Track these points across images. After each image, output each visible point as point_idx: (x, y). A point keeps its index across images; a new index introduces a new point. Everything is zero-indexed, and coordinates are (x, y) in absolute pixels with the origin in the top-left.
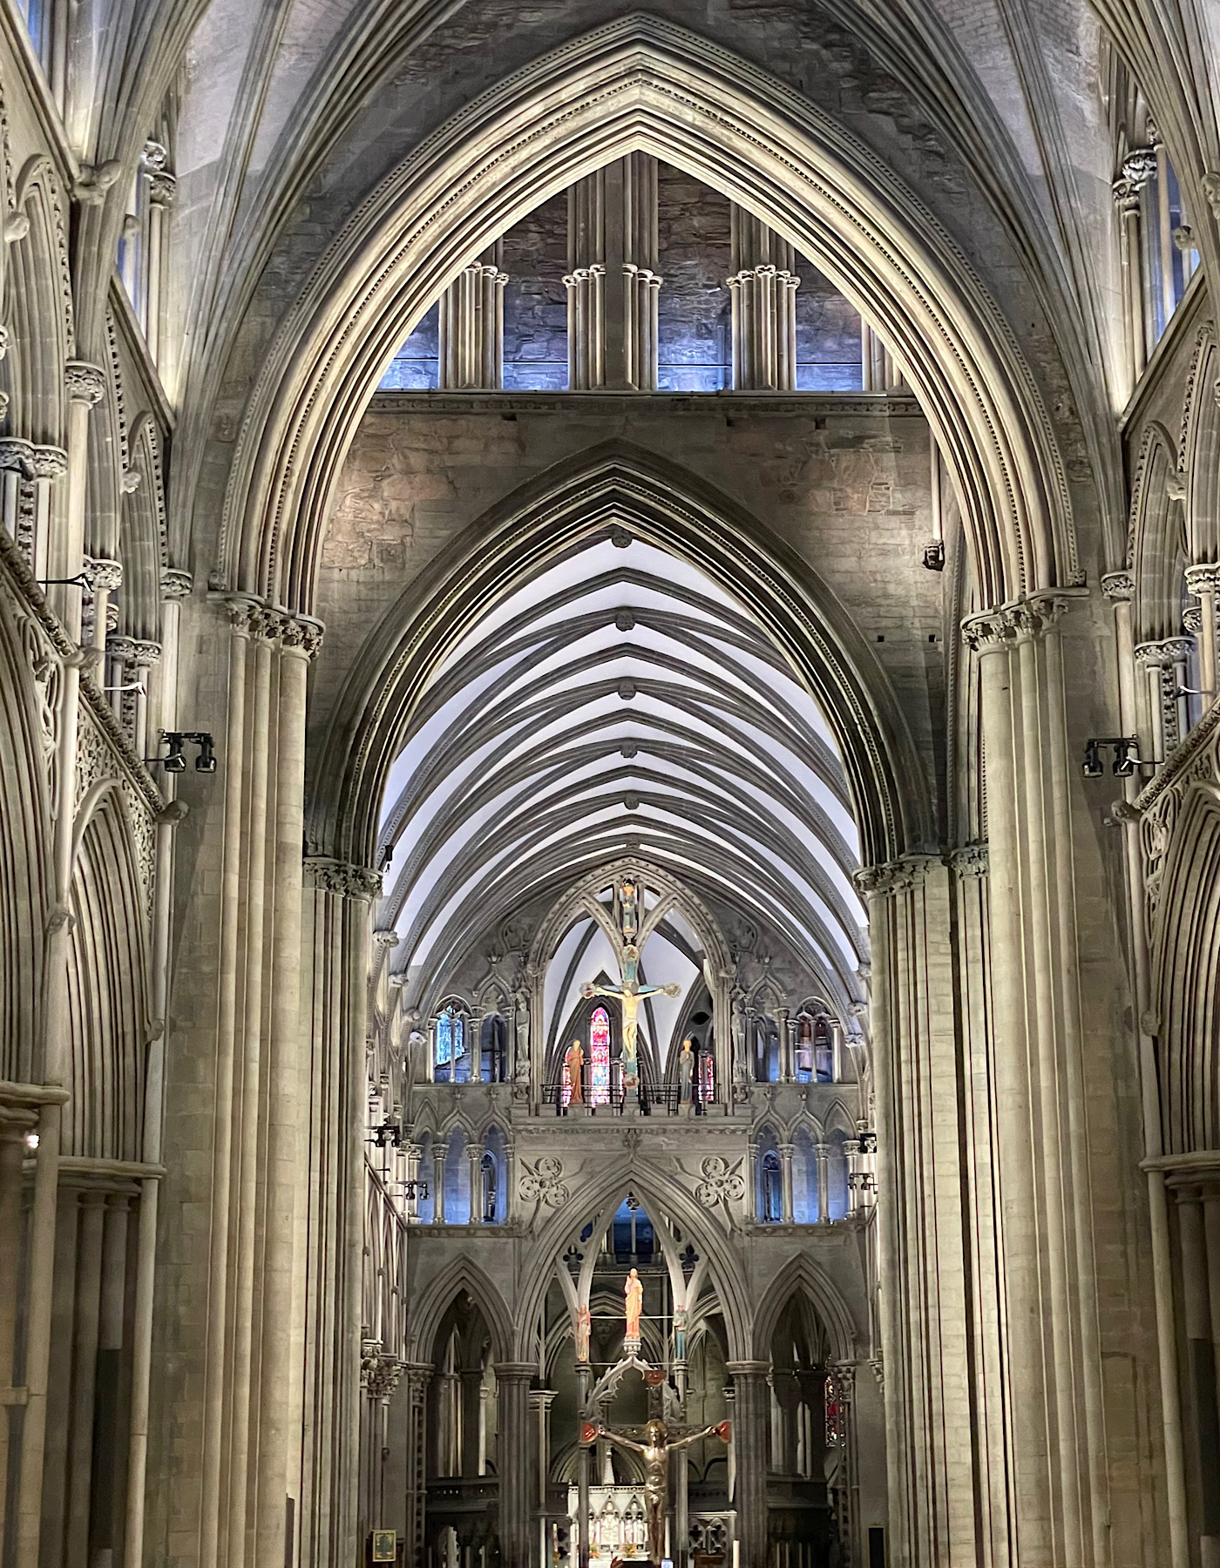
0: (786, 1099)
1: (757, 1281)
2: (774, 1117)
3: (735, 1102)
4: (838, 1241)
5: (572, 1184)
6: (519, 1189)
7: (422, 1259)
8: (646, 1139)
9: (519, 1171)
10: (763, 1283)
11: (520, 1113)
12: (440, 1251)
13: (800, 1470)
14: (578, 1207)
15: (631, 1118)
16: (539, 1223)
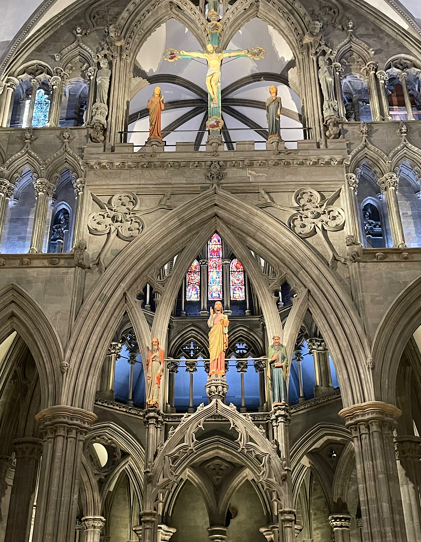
0: (383, 135)
3: (327, 137)
5: (148, 218)
6: (88, 222)
8: (231, 172)
9: (89, 206)
11: (93, 150)
14: (153, 238)
15: (215, 152)
16: (107, 255)
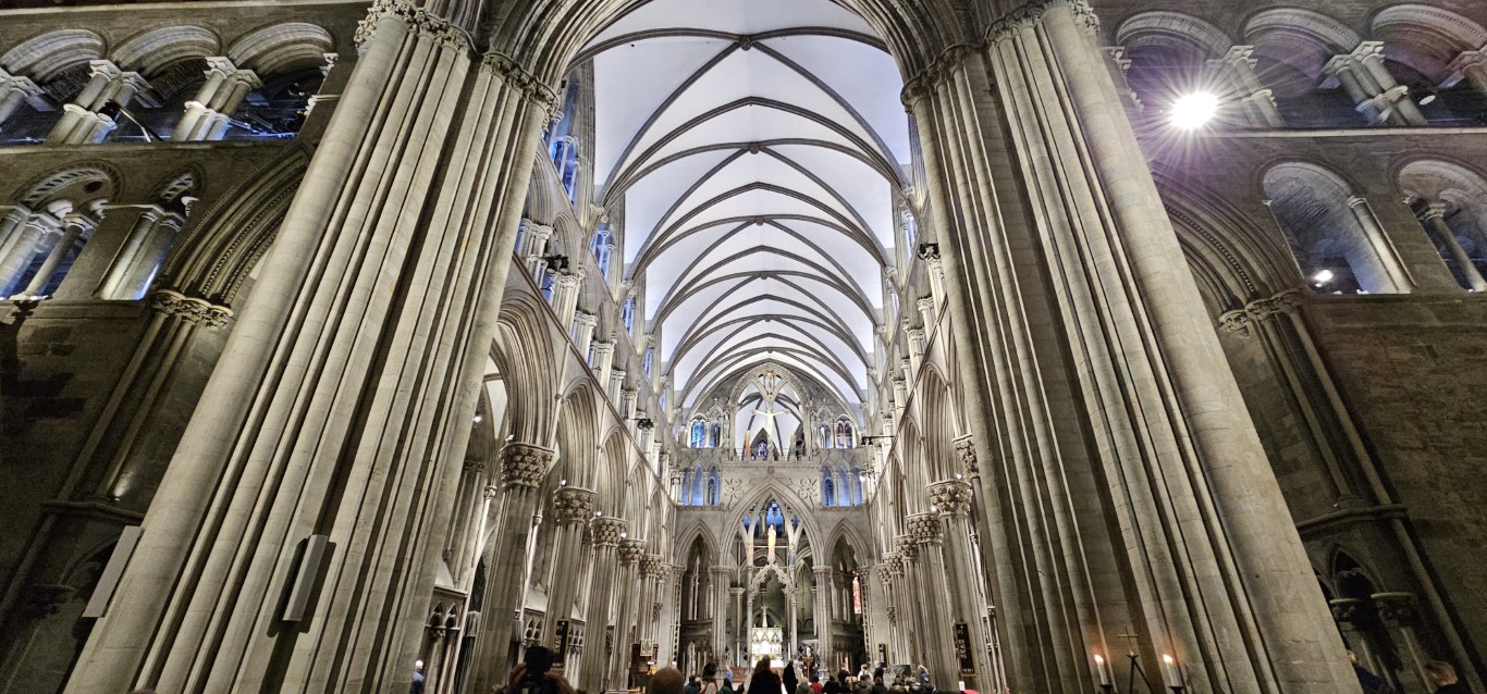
0: (833, 455)
1: (825, 531)
2: (830, 462)
4: (858, 513)
5: (746, 489)
6: (724, 490)
7: (682, 520)
8: (776, 470)
9: (724, 484)
10: (827, 532)
11: (725, 459)
12: (688, 516)
13: (845, 618)
14: (747, 499)
15: (770, 462)
16: (731, 506)
